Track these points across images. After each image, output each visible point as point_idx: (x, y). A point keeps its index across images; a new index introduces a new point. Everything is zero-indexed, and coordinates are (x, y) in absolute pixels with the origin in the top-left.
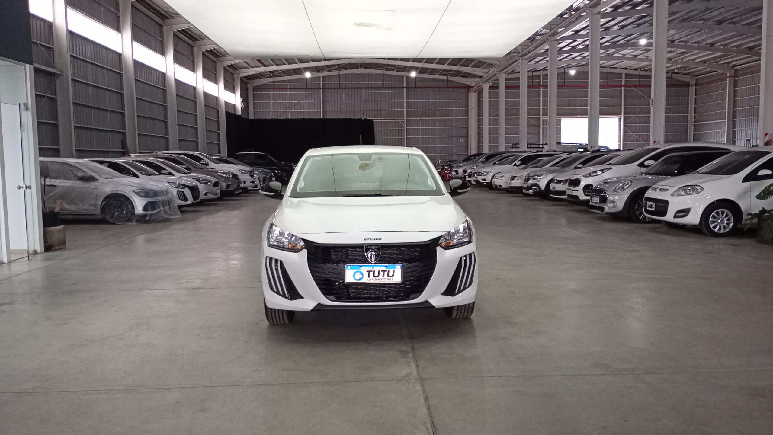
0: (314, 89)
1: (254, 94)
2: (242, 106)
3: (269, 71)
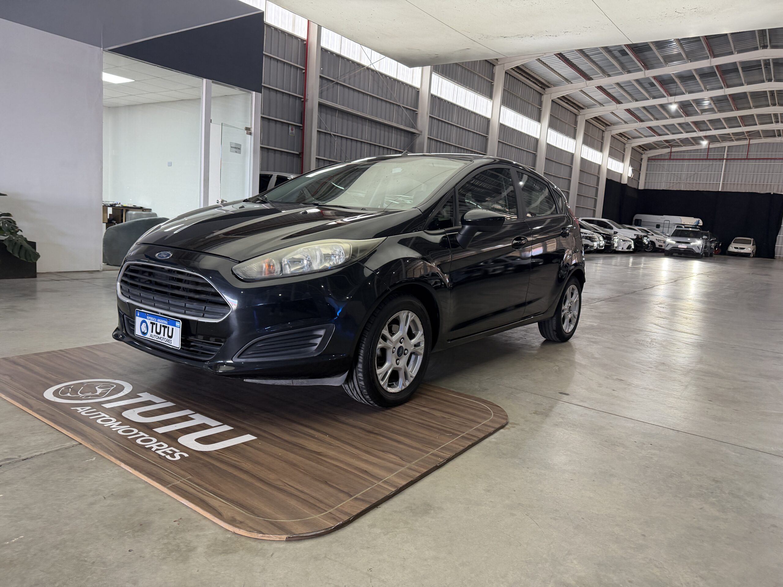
0: (716, 159)
1: (649, 164)
2: (630, 176)
3: (664, 141)
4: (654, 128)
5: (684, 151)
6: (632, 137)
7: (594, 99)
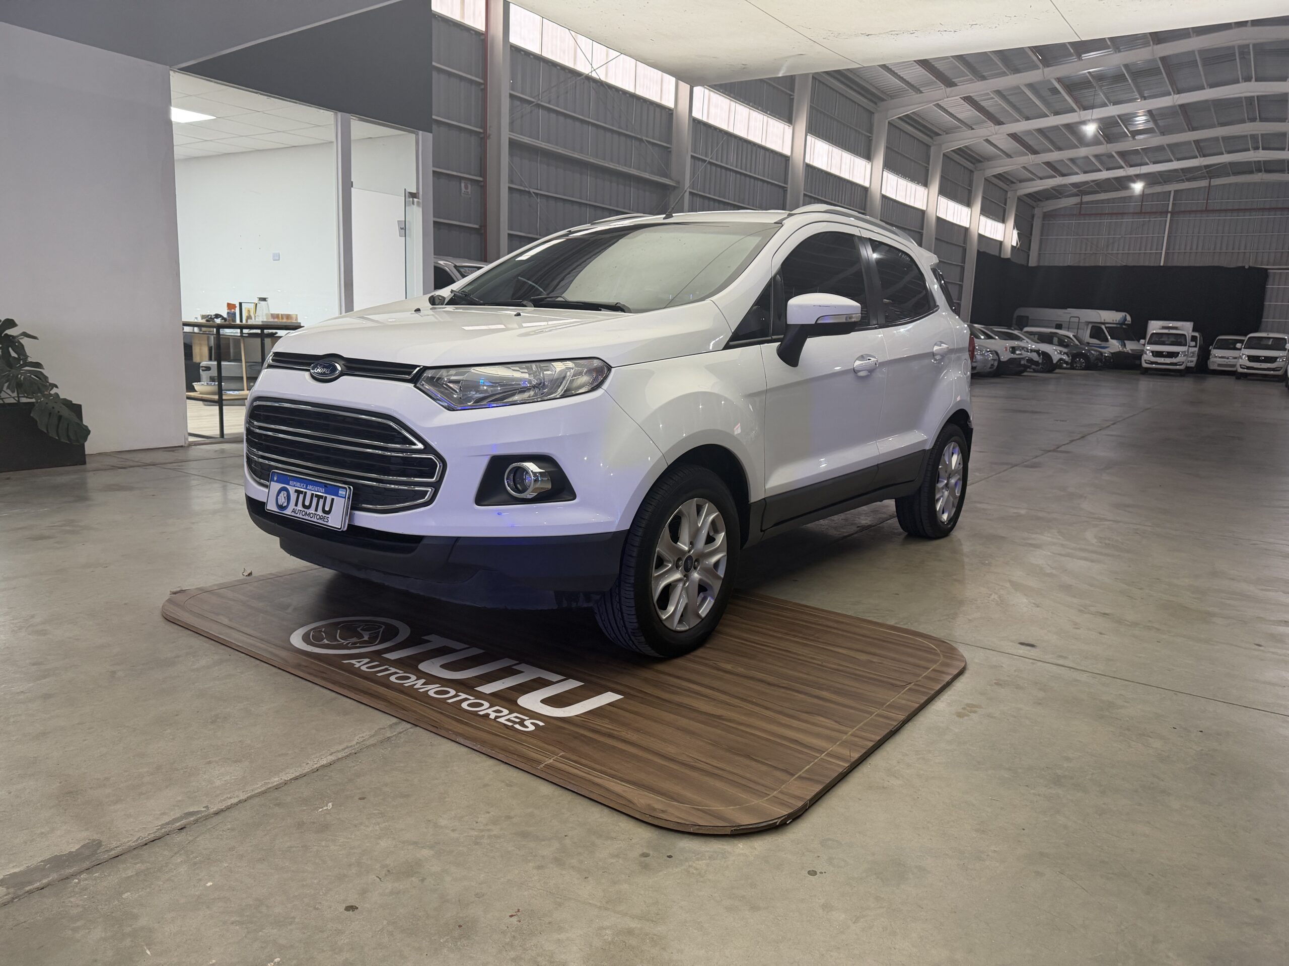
0: (1156, 213)
1: (1043, 225)
2: (1015, 245)
3: (1070, 184)
4: (1055, 164)
5: (1102, 201)
6: (1018, 180)
7: (957, 118)
